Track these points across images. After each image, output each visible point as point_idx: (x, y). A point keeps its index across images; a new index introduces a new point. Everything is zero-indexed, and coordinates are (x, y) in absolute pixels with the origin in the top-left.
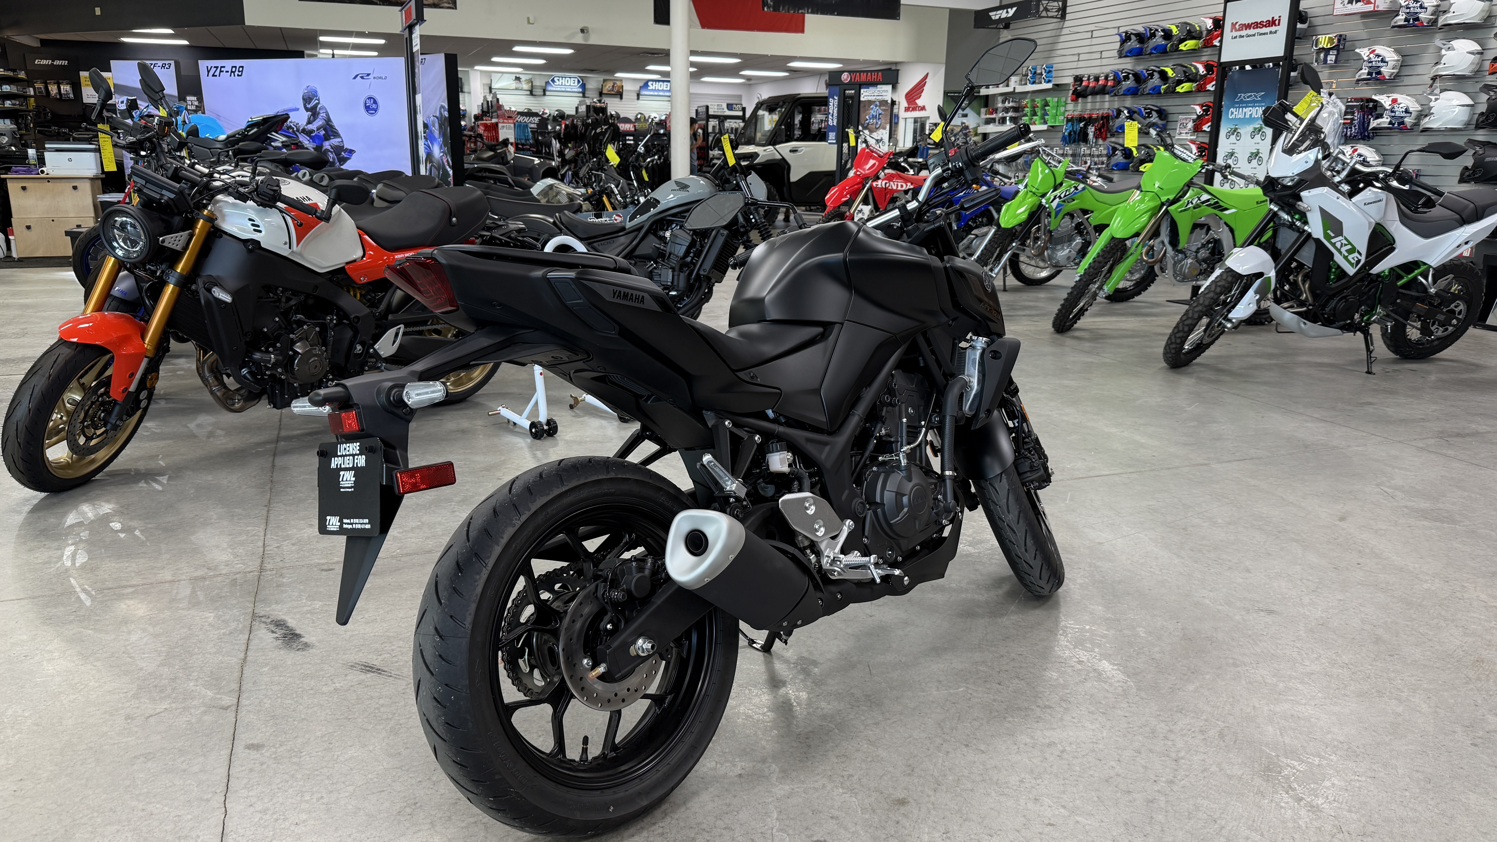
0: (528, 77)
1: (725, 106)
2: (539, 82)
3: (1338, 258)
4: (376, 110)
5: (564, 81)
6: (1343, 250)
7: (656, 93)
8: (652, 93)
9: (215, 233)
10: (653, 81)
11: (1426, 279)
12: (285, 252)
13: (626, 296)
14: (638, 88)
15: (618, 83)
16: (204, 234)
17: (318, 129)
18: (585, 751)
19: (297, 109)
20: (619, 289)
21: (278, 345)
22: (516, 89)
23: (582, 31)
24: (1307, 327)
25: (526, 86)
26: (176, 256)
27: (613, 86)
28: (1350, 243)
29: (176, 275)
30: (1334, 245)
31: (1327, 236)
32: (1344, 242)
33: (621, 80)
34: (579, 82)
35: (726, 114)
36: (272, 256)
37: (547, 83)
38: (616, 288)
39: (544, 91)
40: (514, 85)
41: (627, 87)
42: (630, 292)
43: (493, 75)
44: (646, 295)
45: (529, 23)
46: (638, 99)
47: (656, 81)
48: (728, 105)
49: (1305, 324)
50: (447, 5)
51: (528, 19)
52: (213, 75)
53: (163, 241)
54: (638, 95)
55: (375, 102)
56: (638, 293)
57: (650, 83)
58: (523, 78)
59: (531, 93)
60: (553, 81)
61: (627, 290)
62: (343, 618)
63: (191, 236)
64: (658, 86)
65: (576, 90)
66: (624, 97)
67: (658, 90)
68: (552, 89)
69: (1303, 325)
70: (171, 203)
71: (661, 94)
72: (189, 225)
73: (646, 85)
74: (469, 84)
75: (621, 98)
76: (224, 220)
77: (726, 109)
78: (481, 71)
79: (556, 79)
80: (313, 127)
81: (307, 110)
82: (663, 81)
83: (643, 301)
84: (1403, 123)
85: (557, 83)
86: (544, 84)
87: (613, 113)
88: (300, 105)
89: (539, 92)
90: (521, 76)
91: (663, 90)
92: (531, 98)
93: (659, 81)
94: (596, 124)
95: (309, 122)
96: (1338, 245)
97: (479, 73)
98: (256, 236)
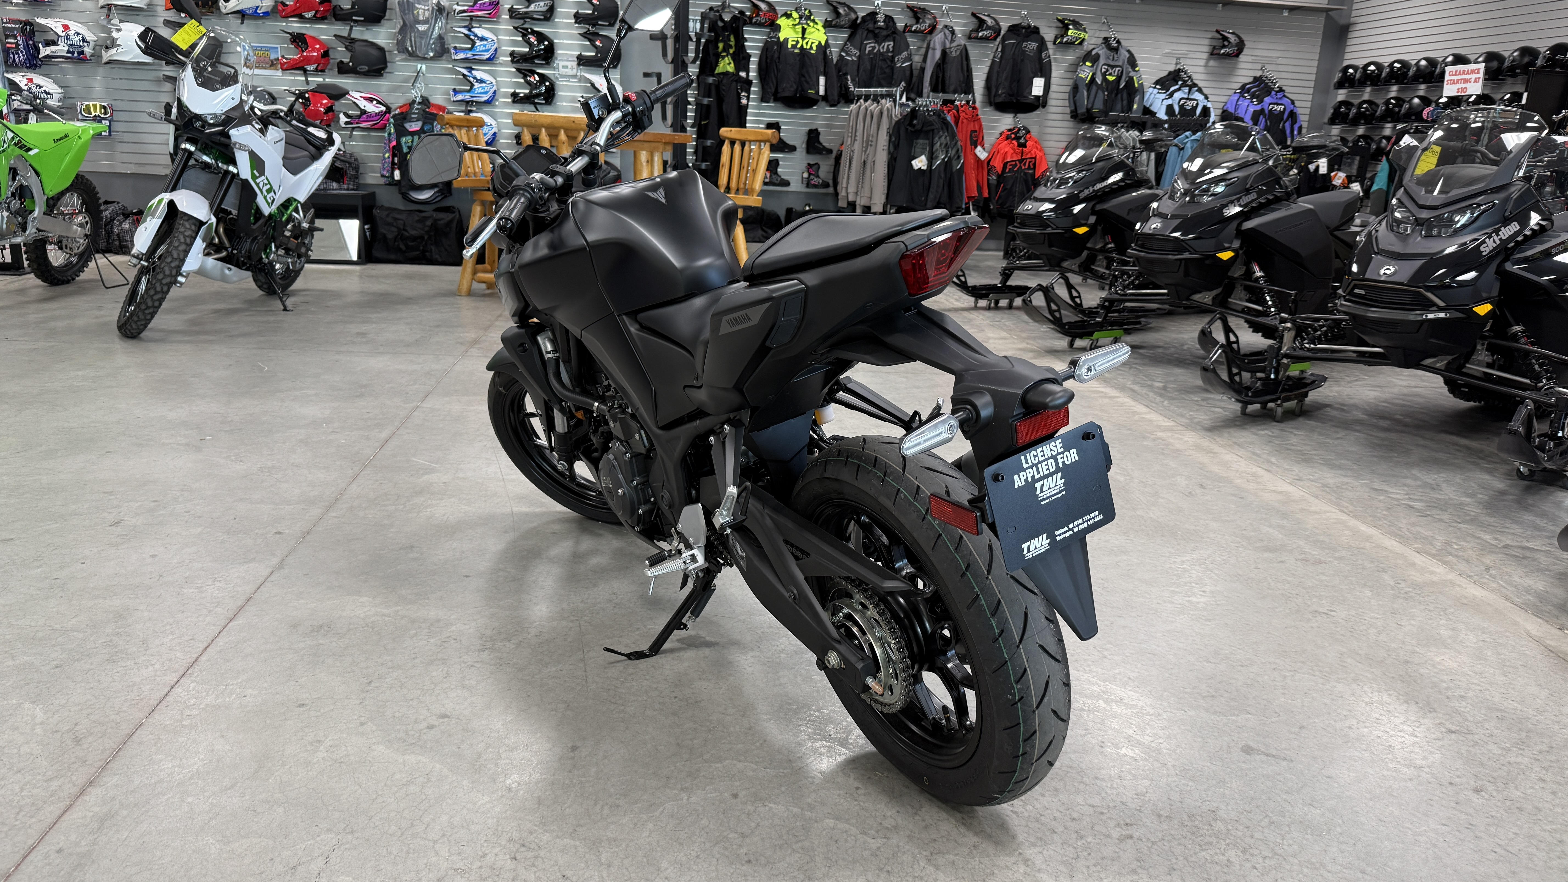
3: (260, 200)
6: (264, 190)
11: (298, 213)
24: (232, 272)
28: (269, 183)
30: (258, 185)
31: (254, 177)
32: (266, 182)
49: (230, 269)
69: (227, 272)
84: (82, 53)
96: (261, 185)
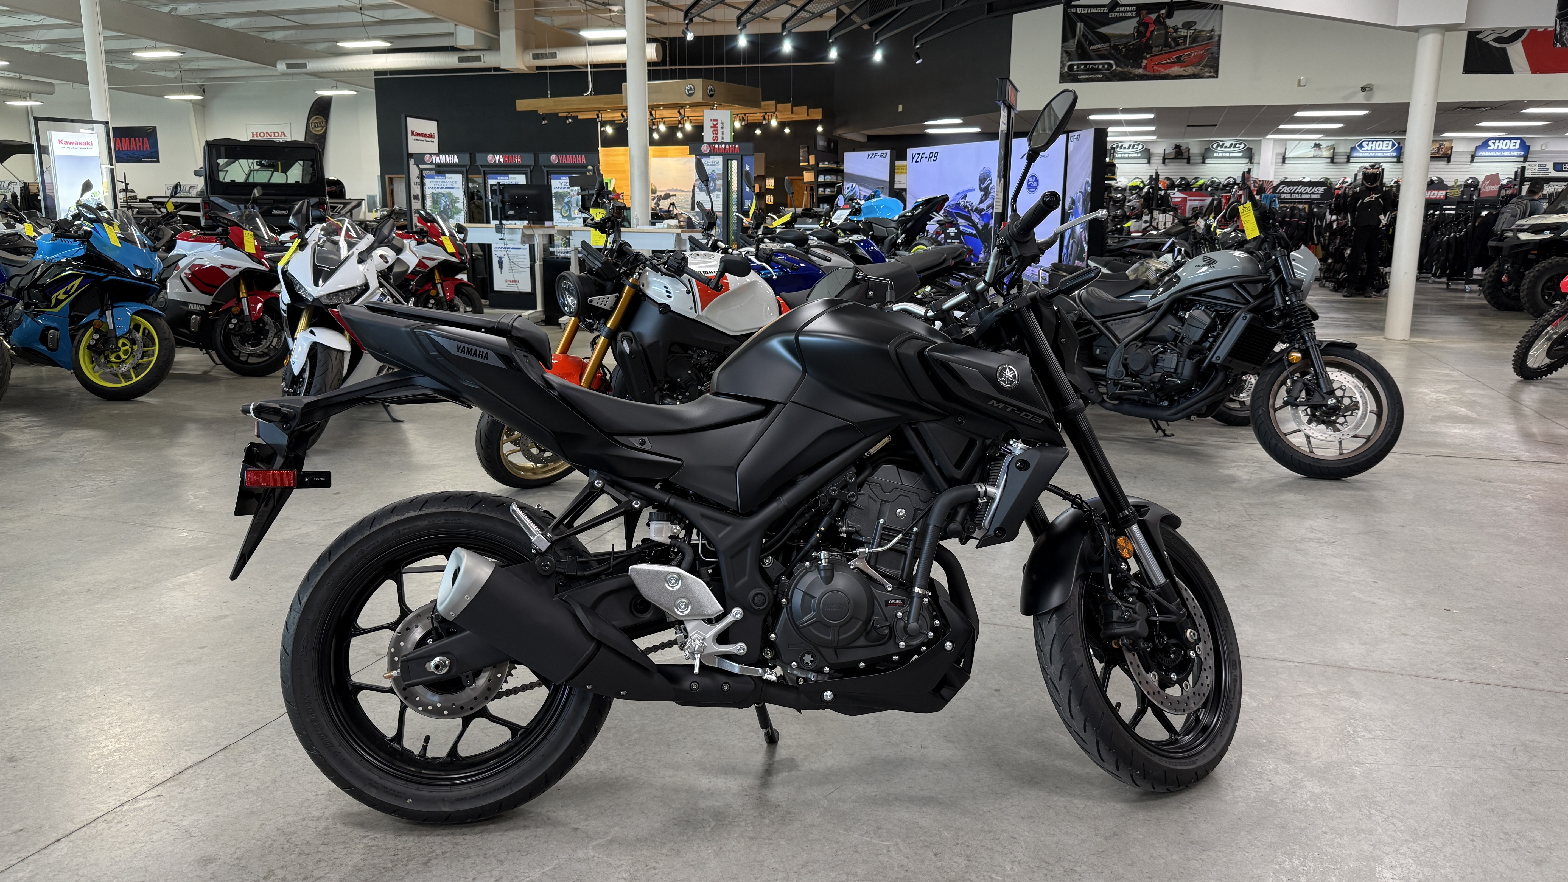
0: (1330, 143)
1: (1550, 166)
2: (1343, 148)
4: (1036, 188)
5: (1374, 146)
7: (1498, 154)
8: (1492, 154)
9: (639, 298)
10: (1495, 139)
12: (692, 315)
13: (469, 351)
14: (1473, 148)
15: (1447, 144)
16: (629, 297)
17: (988, 208)
18: (425, 748)
19: (973, 190)
20: (463, 345)
21: (687, 394)
22: (1314, 157)
23: (1363, 89)
25: (1326, 153)
26: (607, 314)
27: (1439, 148)
29: (606, 330)
33: (1451, 140)
34: (1393, 145)
35: (1550, 175)
36: (681, 318)
37: (1353, 149)
38: (460, 344)
39: (1349, 158)
40: (1312, 152)
41: (1457, 148)
42: (474, 348)
43: (1288, 143)
44: (490, 353)
45: (1299, 85)
46: (1472, 161)
47: (1499, 139)
48: (1555, 164)
50: (1208, 74)
51: (1299, 81)
52: (917, 162)
53: (591, 301)
54: (1473, 157)
55: (1036, 180)
56: (482, 350)
57: (1490, 143)
58: (1324, 144)
59: (1332, 160)
60: (1361, 146)
61: (471, 347)
62: (234, 576)
63: (618, 299)
64: (1501, 145)
65: (1388, 155)
66: (1452, 159)
67: (1502, 150)
68: (1358, 155)
70: (600, 271)
71: (1506, 154)
72: (618, 289)
73: (1485, 144)
74: (1260, 155)
75: (1449, 161)
76: (648, 287)
77: (1551, 170)
78: (1275, 140)
79: (1364, 144)
80: (983, 206)
81: (981, 190)
82: (1510, 139)
83: (486, 357)
85: (1366, 148)
86: (1349, 150)
87: (1435, 178)
88: (976, 186)
89: (1344, 159)
90: (1321, 142)
91: (1508, 150)
92: (1331, 166)
93: (1504, 139)
94: (1367, 191)
95: (981, 202)
97: (1272, 142)
98: (667, 301)
